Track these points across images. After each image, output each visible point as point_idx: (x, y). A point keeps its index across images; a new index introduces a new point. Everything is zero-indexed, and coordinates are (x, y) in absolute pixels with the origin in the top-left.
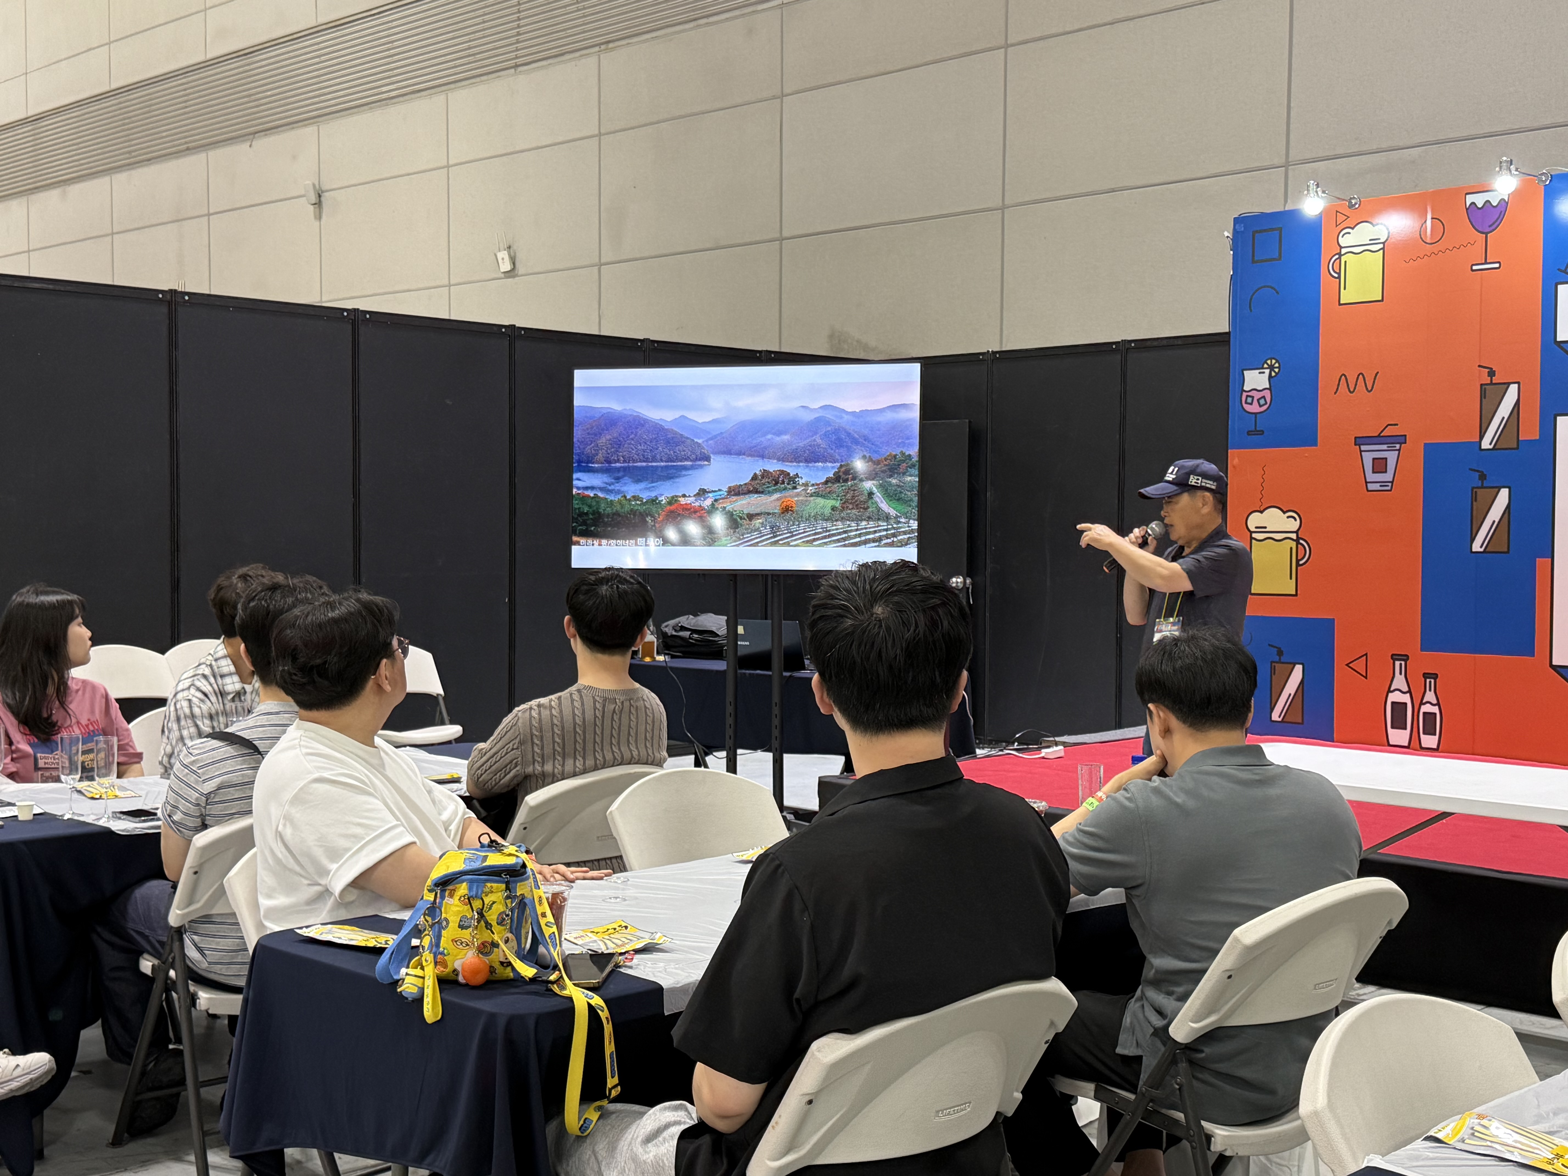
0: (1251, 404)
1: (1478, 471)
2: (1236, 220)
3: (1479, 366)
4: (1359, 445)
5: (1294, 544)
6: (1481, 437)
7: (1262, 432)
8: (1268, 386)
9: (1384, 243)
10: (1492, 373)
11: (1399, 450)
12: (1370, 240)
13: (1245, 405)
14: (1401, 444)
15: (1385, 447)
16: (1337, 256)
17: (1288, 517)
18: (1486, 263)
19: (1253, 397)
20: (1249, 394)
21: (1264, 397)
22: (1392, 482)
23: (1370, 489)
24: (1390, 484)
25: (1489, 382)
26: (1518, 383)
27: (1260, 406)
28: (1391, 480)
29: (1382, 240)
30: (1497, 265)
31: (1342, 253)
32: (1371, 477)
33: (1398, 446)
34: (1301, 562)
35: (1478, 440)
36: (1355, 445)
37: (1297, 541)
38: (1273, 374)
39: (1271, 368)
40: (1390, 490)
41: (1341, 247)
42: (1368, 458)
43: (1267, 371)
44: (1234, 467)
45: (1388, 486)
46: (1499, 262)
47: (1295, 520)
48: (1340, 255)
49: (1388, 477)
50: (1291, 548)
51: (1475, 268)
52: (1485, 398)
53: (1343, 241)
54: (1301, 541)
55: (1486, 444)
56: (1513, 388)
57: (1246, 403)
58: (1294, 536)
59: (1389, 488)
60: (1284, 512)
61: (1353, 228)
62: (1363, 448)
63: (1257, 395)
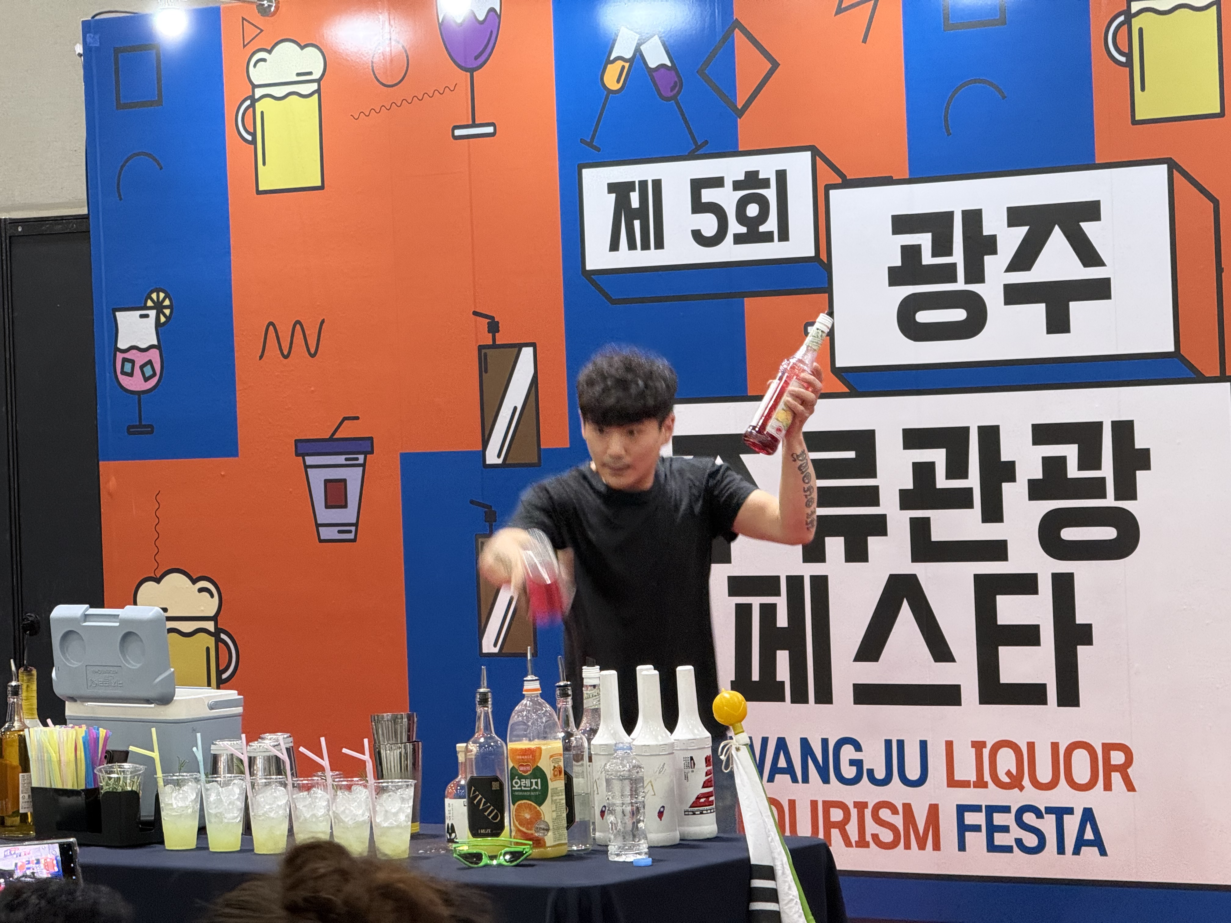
0: (131, 375)
1: (483, 506)
2: (87, 27)
3: (475, 313)
4: (303, 455)
5: (211, 642)
6: (485, 443)
7: (149, 429)
8: (155, 342)
9: (318, 81)
10: (494, 327)
11: (363, 465)
12: (298, 75)
13: (121, 378)
14: (365, 453)
15: (340, 459)
16: (248, 103)
17: (201, 590)
18: (474, 125)
19: (133, 362)
20: (127, 355)
21: (150, 362)
22: (356, 525)
23: (322, 537)
24: (353, 529)
25: (490, 342)
26: (533, 345)
27: (146, 379)
28: (354, 521)
29: (316, 75)
30: (490, 130)
31: (257, 97)
32: (325, 515)
33: (361, 457)
34: (224, 676)
35: (481, 449)
36: (297, 455)
37: (216, 634)
38: (163, 319)
39: (159, 307)
40: (354, 540)
41: (254, 86)
42: (318, 478)
43: (153, 313)
44: (110, 494)
45: (350, 532)
46: (492, 124)
47: (212, 596)
48: (254, 101)
49: (348, 515)
50: (208, 649)
51: (458, 132)
52: (486, 372)
53: (258, 75)
54: (223, 636)
55: (492, 457)
56: (527, 353)
57: (123, 373)
58: (210, 626)
59: (351, 536)
60: (194, 581)
61: (270, 52)
62: (310, 460)
63: (140, 359)
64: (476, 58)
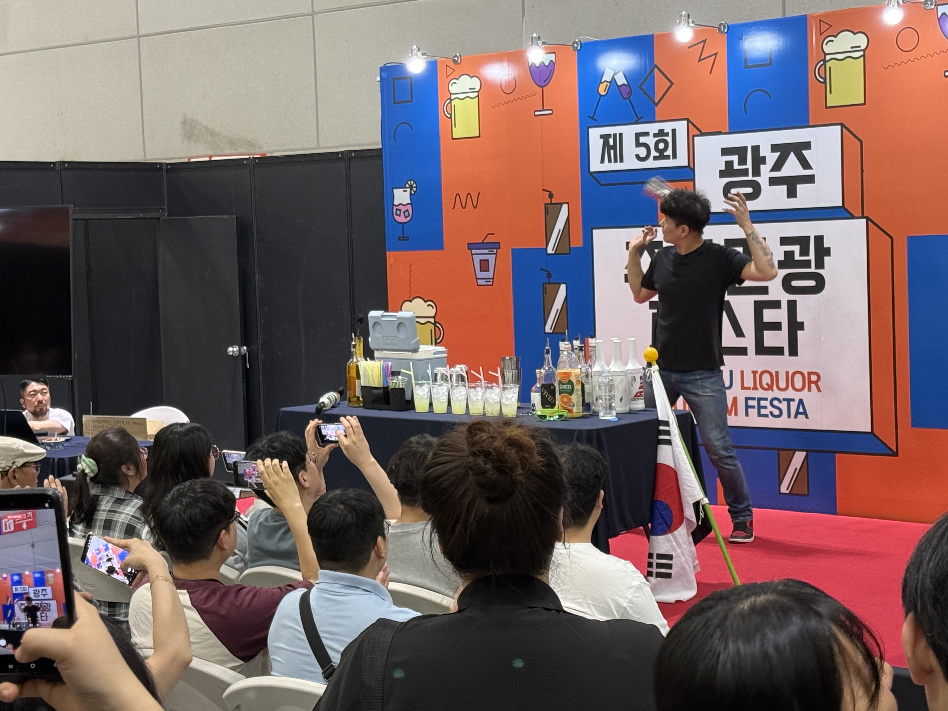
0: (399, 215)
1: (546, 271)
2: (381, 69)
3: (543, 190)
4: (471, 249)
5: (432, 327)
6: (547, 245)
7: (407, 238)
8: (410, 202)
9: (478, 92)
10: (551, 196)
11: (496, 254)
12: (470, 89)
13: (396, 217)
14: (497, 249)
15: (486, 251)
16: (449, 101)
17: (428, 305)
18: (543, 110)
19: (400, 210)
20: (398, 207)
21: (407, 210)
22: (493, 279)
23: (479, 284)
25: (549, 202)
26: (568, 203)
27: (406, 217)
28: (492, 277)
29: (477, 89)
30: (550, 112)
31: (452, 98)
32: (480, 274)
33: (495, 250)
34: (438, 341)
35: (545, 247)
36: (468, 249)
37: (435, 324)
38: (413, 192)
39: (411, 187)
40: (492, 285)
41: (451, 94)
42: (477, 259)
43: (409, 190)
44: (391, 265)
45: (490, 281)
46: (551, 110)
47: (433, 308)
48: (451, 100)
49: (489, 274)
50: (431, 330)
51: (537, 113)
52: (548, 214)
53: (453, 89)
54: (438, 325)
55: (550, 250)
56: (565, 207)
57: (396, 215)
58: (432, 320)
59: (491, 283)
60: (425, 302)
61: (457, 79)
62: (474, 252)
63: (403, 209)
64: (545, 81)
